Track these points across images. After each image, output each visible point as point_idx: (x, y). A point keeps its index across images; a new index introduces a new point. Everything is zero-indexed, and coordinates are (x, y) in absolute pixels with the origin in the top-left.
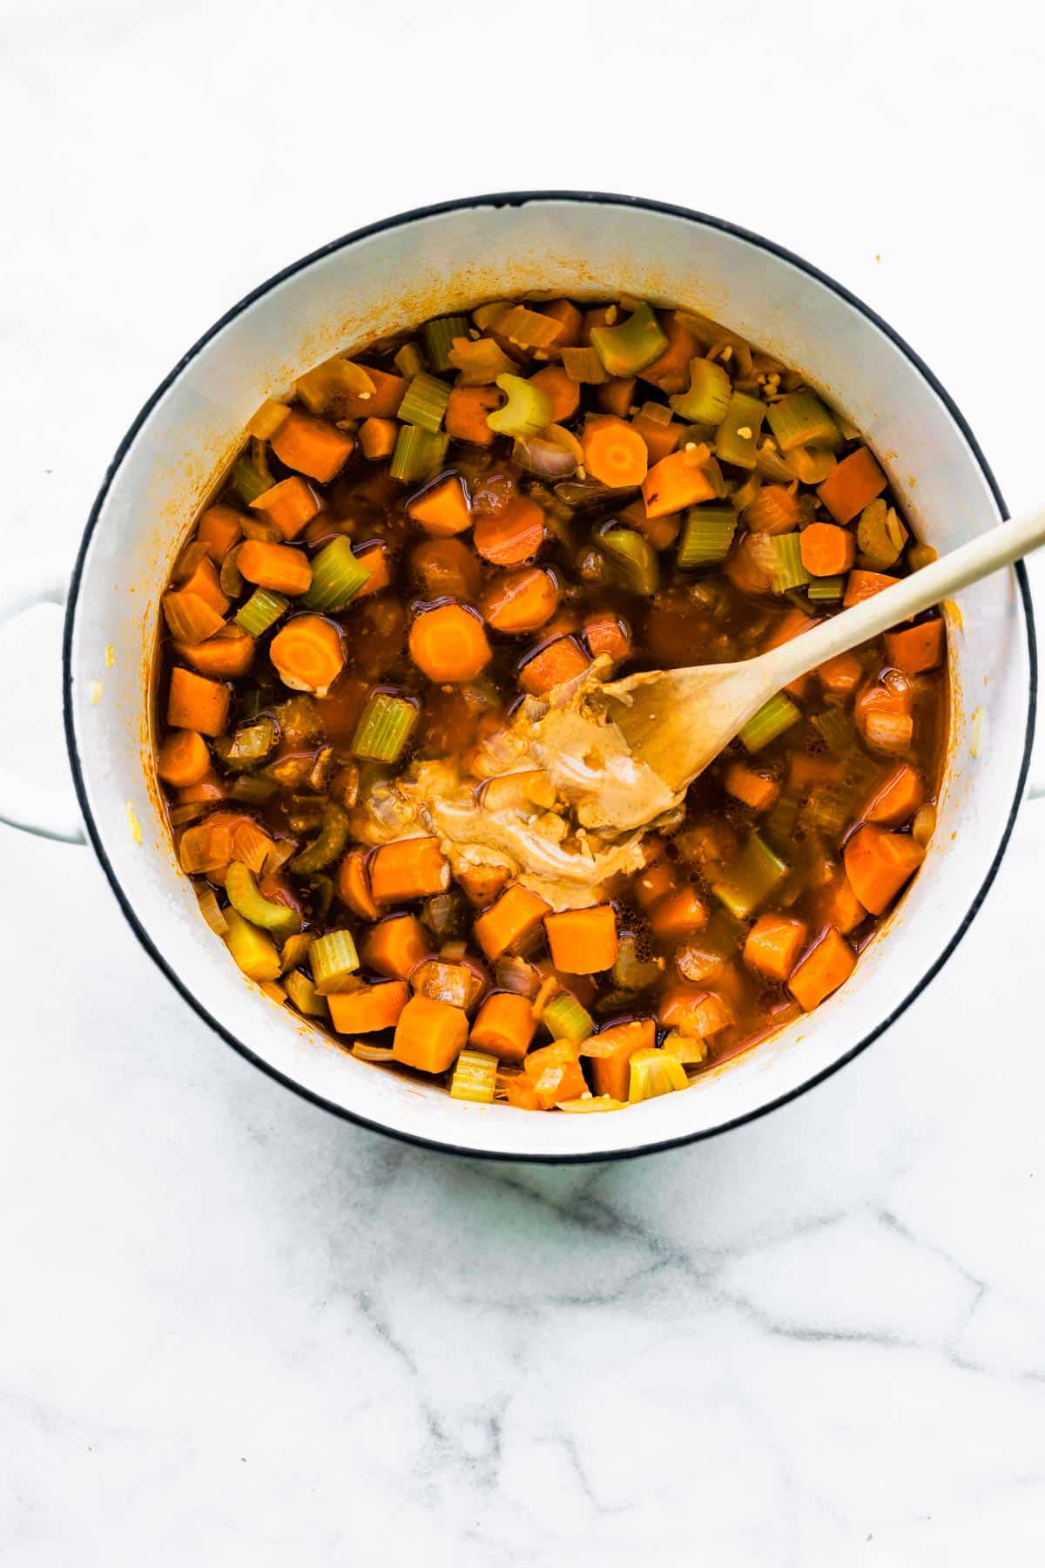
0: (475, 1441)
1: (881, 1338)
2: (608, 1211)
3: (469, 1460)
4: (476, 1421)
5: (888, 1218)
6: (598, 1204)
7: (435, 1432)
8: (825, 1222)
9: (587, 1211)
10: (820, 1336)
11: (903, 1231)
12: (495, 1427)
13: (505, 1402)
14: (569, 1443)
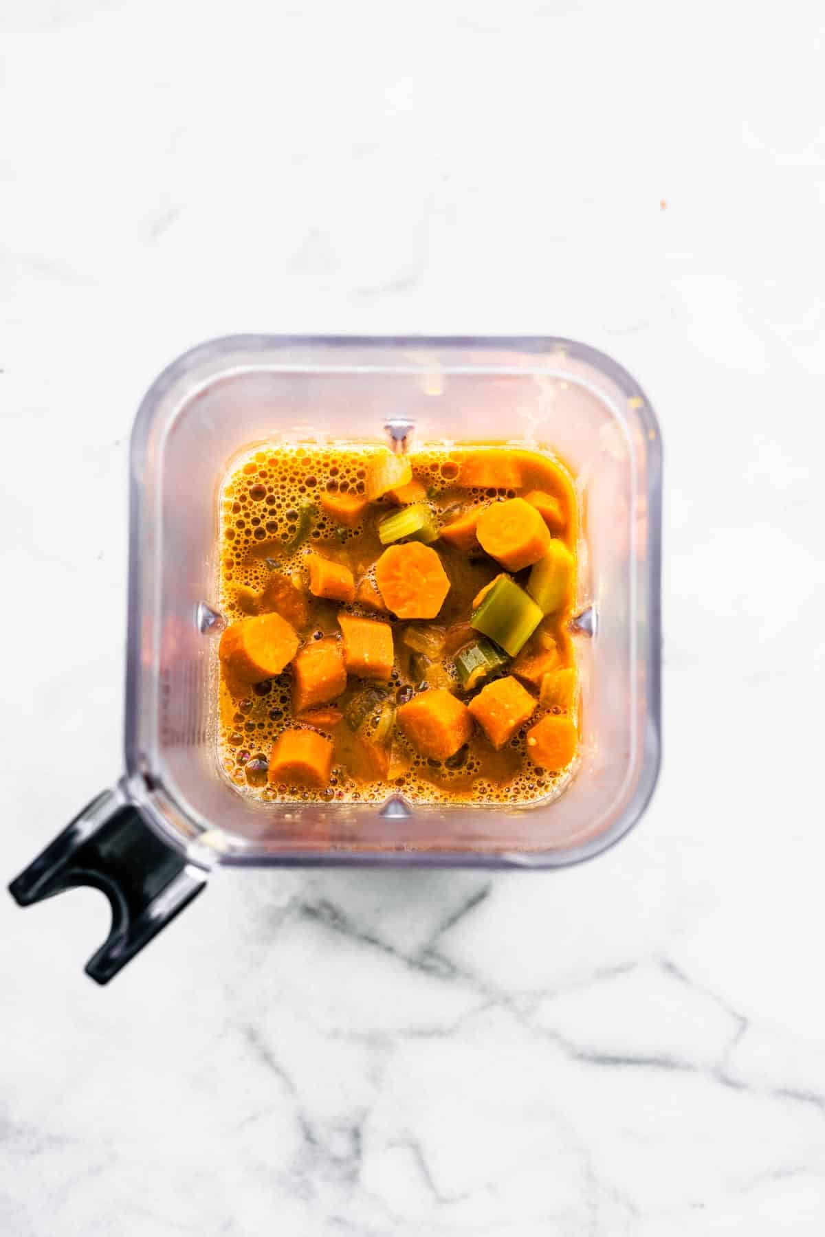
0: (341, 1146)
1: (664, 1063)
2: (447, 962)
3: (336, 1161)
4: (341, 1129)
5: (670, 967)
6: (439, 957)
7: (309, 1138)
8: (620, 970)
9: (431, 962)
10: (616, 1061)
11: (682, 977)
12: (356, 1134)
13: (364, 1114)
14: (416, 1147)
